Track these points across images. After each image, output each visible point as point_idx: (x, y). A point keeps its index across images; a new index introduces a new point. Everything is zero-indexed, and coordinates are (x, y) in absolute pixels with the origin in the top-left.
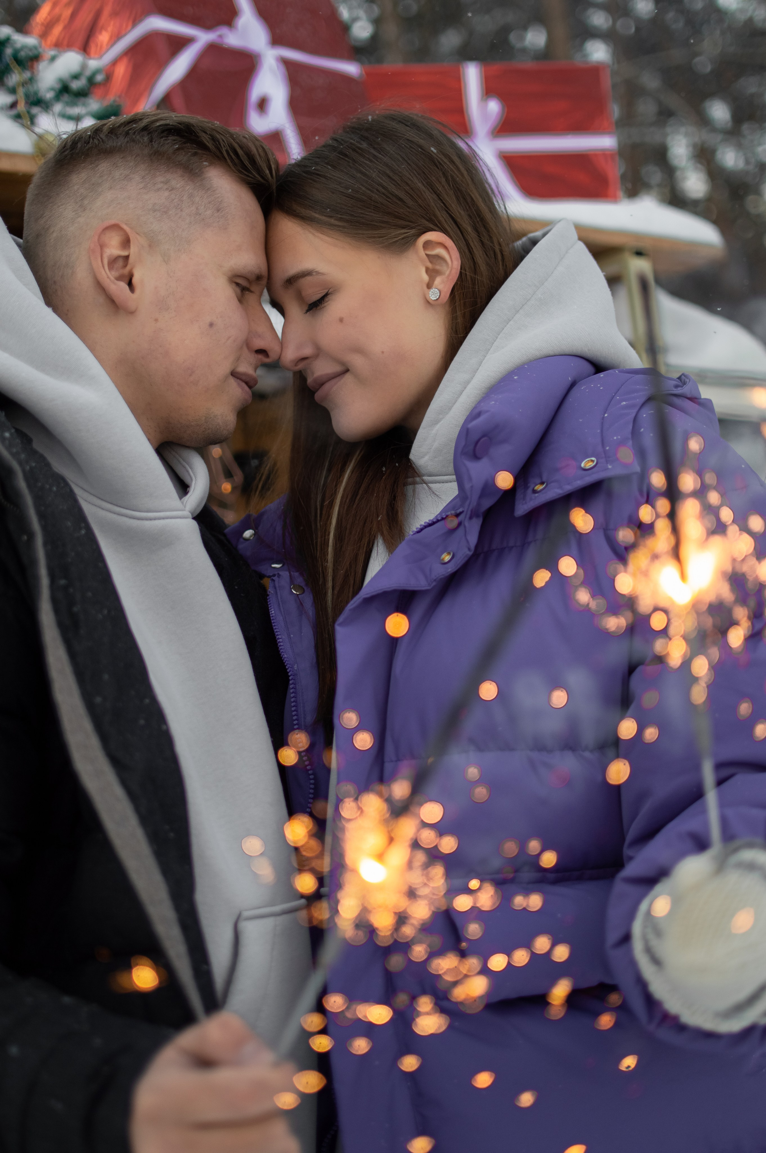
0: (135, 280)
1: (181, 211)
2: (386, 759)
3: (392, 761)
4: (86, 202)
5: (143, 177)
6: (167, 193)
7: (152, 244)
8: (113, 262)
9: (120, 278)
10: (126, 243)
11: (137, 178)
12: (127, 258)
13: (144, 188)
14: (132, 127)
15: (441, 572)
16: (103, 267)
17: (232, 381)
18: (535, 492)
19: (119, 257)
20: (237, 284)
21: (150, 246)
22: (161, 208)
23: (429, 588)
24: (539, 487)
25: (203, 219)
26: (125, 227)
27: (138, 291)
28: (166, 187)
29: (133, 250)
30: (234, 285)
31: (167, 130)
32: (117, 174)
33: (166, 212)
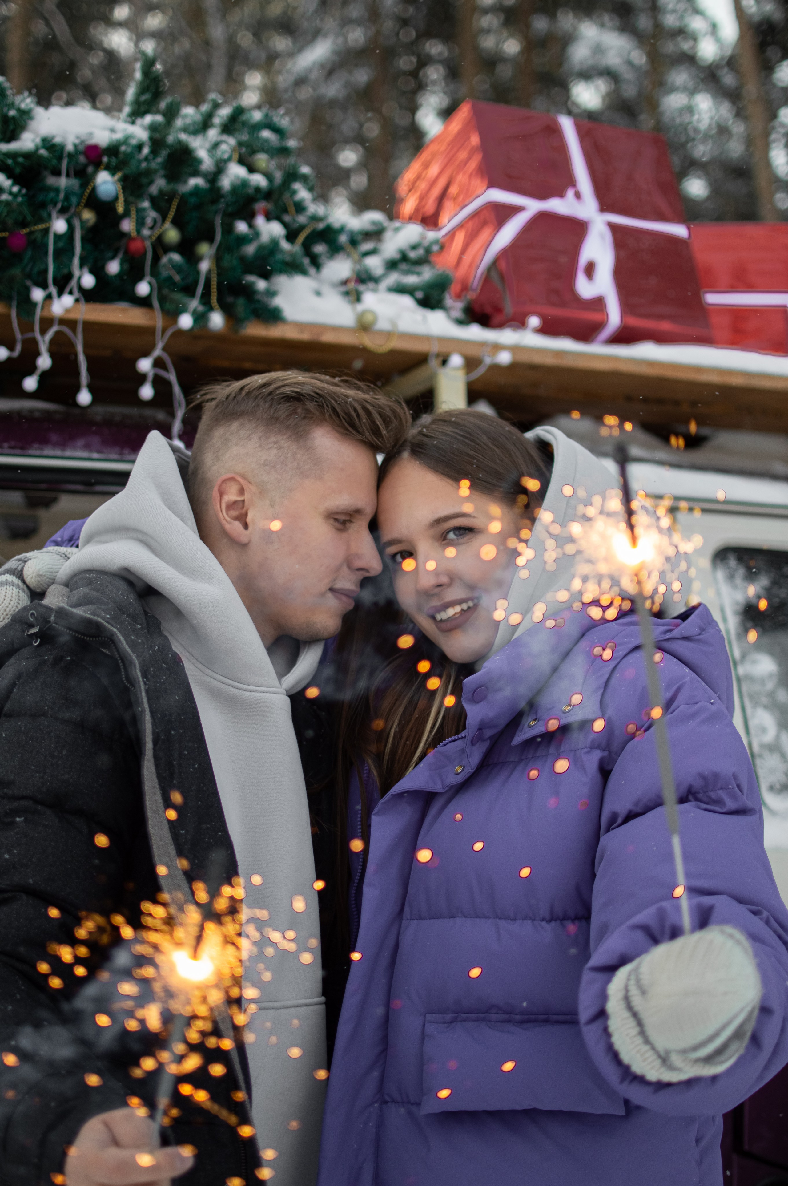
0: (249, 519)
1: (286, 465)
2: (404, 917)
3: (408, 920)
4: (220, 453)
5: (260, 438)
6: (275, 452)
7: (262, 491)
8: (231, 506)
9: (237, 518)
10: (242, 491)
11: (255, 438)
12: (244, 501)
13: (260, 446)
14: (262, 392)
15: (453, 780)
16: (221, 510)
17: (330, 595)
18: (529, 726)
19: (236, 502)
20: (336, 520)
21: (260, 493)
22: (270, 463)
23: (443, 791)
24: (532, 723)
25: (302, 472)
26: (239, 479)
27: (250, 527)
28: (276, 446)
29: (247, 497)
30: (332, 521)
31: (284, 397)
32: (243, 433)
33: (274, 467)
